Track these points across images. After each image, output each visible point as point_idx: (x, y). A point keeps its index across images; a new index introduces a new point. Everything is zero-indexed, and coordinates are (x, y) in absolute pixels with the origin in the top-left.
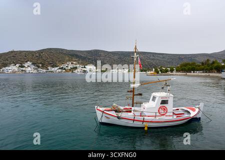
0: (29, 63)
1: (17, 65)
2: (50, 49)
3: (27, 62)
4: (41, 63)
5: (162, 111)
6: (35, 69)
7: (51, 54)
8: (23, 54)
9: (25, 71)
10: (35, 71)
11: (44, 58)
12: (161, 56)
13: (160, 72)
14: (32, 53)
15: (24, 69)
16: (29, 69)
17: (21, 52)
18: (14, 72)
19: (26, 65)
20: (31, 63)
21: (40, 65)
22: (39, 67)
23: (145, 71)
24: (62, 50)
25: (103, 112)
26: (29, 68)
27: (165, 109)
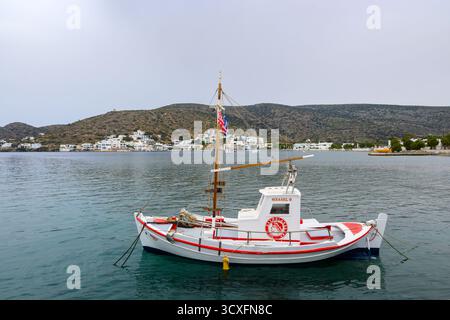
0: (140, 133)
1: (121, 137)
2: (178, 106)
3: (136, 131)
4: (160, 133)
5: (274, 230)
6: (150, 143)
7: (179, 115)
8: (130, 116)
9: (133, 147)
10: (150, 148)
11: (165, 123)
12: (411, 112)
13: (403, 148)
14: (144, 114)
15: (131, 143)
16: (140, 143)
17: (127, 113)
18: (115, 150)
19: (134, 137)
20: (142, 133)
21: (159, 136)
22: (156, 139)
23: (370, 146)
24: (200, 106)
25: (145, 225)
26: (140, 141)
27: (281, 225)
